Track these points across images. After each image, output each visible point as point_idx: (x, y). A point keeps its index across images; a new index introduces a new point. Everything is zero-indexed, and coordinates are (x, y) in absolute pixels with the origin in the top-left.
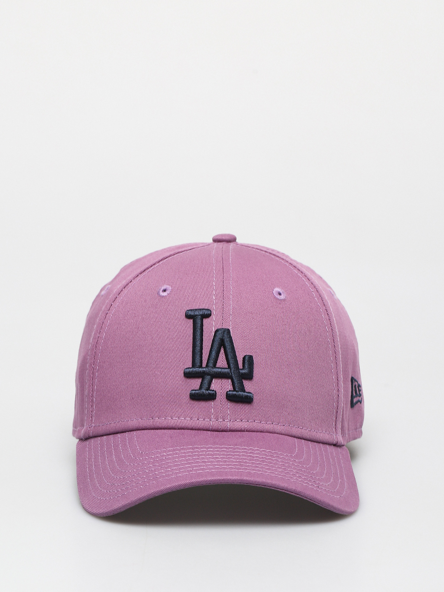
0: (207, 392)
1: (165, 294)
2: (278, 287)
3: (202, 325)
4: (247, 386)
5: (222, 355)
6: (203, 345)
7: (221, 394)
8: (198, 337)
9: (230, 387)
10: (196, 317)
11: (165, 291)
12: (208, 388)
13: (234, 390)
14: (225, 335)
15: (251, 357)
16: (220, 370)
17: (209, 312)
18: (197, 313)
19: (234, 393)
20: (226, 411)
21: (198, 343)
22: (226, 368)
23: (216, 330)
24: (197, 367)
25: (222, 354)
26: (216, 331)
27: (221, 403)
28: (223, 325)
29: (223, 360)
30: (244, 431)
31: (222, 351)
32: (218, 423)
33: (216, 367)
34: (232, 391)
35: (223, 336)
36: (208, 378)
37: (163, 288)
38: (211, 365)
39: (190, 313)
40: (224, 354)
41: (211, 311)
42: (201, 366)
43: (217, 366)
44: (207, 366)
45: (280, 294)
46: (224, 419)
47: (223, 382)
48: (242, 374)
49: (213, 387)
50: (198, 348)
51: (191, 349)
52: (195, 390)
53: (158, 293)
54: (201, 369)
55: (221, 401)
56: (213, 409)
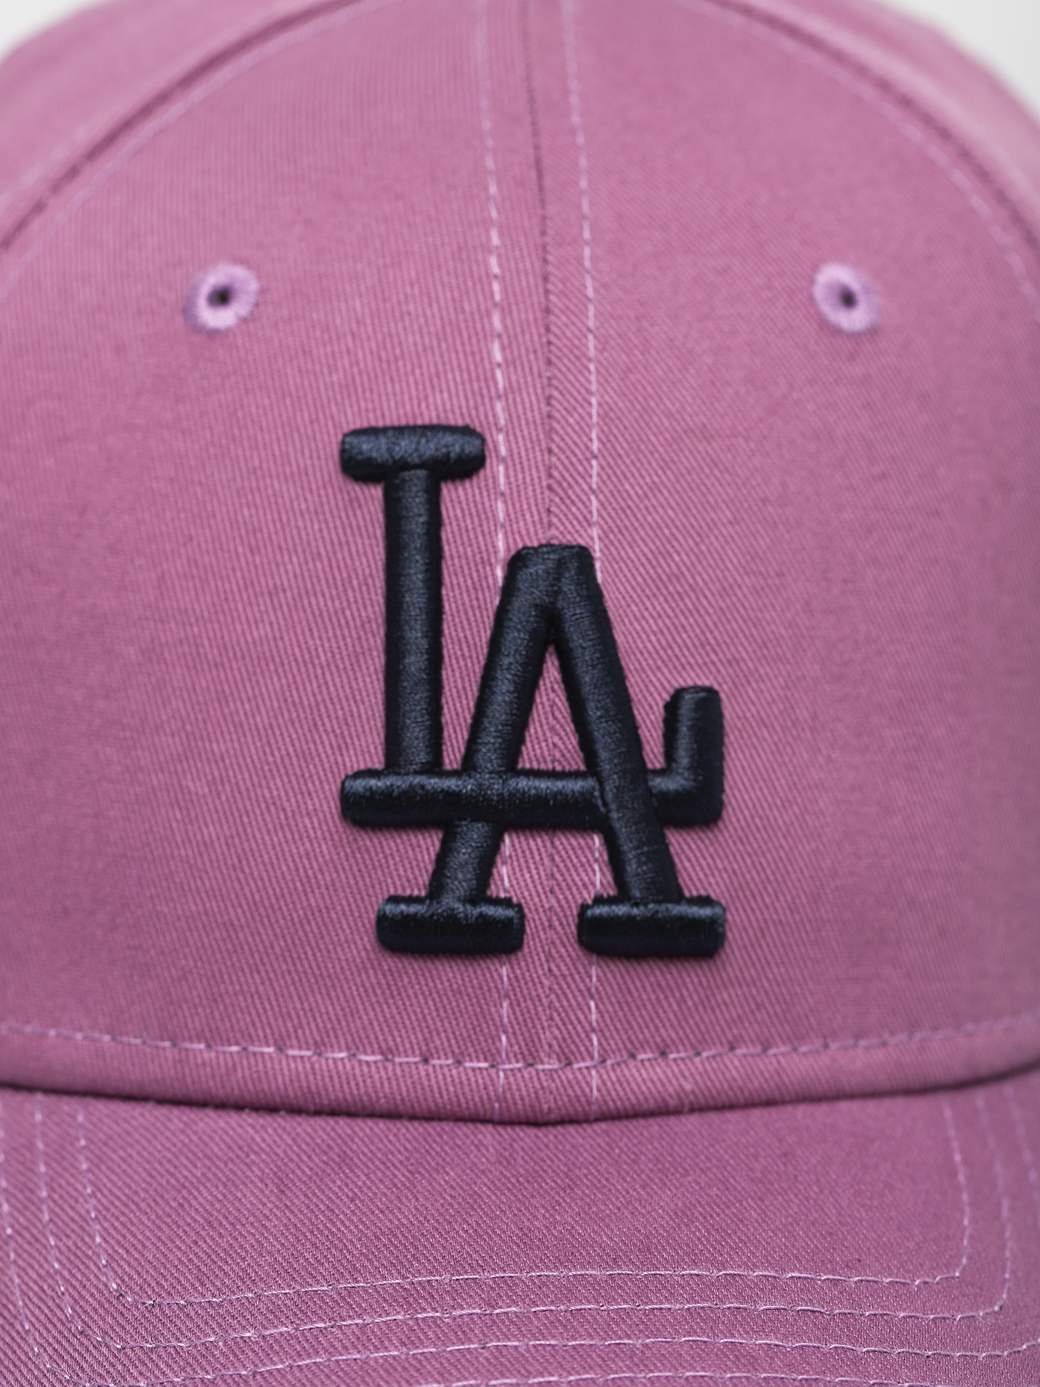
0: (475, 911)
1: (221, 318)
2: (838, 256)
3: (435, 522)
4: (689, 860)
5: (552, 695)
6: (447, 642)
7: (549, 920)
8: (415, 599)
9: (599, 879)
10: (404, 481)
11: (222, 297)
12: (479, 894)
13: (623, 895)
14: (568, 586)
15: (709, 702)
16: (543, 785)
17: (471, 447)
18: (405, 447)
19: (621, 910)
20: (581, 1009)
21: (415, 634)
22: (575, 775)
23: (513, 552)
24: (416, 773)
25: (553, 690)
26: (517, 562)
27: (550, 970)
28: (555, 520)
29: (558, 727)
30: (677, 1112)
31: (552, 671)
32: (539, 1079)
33: (520, 766)
34: (611, 901)
35: (557, 593)
36: (475, 833)
37: (213, 279)
38: (489, 756)
39: (366, 446)
40: (559, 688)
41: (483, 440)
42: (434, 766)
43: (525, 763)
44: (469, 764)
45: (848, 299)
46: (567, 1058)
47: (558, 852)
48: (664, 796)
49: (505, 879)
50: (415, 662)
51: (377, 660)
52: (410, 900)
53: (187, 310)
54: (434, 783)
55: (549, 957)
56: (505, 1004)
